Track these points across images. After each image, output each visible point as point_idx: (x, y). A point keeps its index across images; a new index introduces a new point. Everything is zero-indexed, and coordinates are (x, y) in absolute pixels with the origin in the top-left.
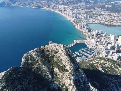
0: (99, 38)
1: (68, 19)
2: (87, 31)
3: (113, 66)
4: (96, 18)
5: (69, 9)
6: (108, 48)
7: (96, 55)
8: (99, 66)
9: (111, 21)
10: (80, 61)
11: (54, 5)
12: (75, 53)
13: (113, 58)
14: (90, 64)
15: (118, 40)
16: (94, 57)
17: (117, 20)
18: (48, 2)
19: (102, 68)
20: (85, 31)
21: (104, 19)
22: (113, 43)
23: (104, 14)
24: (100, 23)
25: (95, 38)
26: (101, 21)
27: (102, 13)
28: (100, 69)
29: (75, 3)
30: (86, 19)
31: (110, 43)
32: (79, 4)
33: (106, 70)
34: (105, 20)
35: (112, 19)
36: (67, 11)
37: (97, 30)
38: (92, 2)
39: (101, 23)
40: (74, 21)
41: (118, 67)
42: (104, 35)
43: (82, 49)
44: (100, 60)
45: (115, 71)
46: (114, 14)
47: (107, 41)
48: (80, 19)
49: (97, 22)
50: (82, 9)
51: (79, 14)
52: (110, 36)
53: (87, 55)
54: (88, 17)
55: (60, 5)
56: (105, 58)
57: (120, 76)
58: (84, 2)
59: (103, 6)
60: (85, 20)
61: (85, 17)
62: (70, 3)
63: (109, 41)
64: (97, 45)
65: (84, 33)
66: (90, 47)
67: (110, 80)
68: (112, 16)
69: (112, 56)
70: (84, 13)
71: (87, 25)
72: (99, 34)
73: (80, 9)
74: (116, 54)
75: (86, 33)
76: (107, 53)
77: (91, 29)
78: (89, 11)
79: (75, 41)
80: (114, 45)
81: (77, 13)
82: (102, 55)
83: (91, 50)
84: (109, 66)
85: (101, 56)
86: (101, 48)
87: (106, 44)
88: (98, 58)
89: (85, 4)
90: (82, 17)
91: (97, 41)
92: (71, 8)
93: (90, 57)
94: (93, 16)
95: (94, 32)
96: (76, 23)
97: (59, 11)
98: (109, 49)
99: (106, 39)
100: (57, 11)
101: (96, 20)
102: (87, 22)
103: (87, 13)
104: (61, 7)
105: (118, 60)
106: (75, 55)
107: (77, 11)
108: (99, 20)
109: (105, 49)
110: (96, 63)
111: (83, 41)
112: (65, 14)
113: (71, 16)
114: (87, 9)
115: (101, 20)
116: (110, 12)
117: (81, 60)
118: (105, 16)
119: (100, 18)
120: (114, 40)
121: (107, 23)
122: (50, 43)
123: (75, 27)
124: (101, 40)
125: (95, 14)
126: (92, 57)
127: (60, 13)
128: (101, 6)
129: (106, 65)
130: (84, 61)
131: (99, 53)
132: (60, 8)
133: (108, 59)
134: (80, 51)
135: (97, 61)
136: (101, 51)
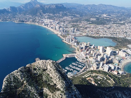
1: (55, 33)
2: (75, 44)
3: (104, 77)
4: (83, 31)
5: (55, 23)
7: (87, 69)
8: (91, 79)
9: (97, 33)
10: (71, 77)
11: (39, 19)
12: (66, 68)
13: (103, 69)
14: (83, 79)
15: (106, 51)
16: (85, 70)
18: (33, 16)
19: (94, 81)
20: (73, 44)
21: (90, 32)
22: (102, 54)
23: (90, 27)
24: (88, 36)
25: (84, 51)
26: (89, 34)
27: (88, 26)
28: (93, 83)
29: (61, 17)
30: (73, 33)
31: (100, 55)
32: (65, 18)
33: (98, 83)
34: (92, 32)
35: (98, 32)
36: (54, 25)
37: (85, 43)
38: (78, 15)
40: (61, 35)
41: (110, 78)
42: (92, 47)
43: (73, 64)
44: (92, 74)
45: (108, 83)
46: (100, 27)
47: (96, 53)
48: (67, 33)
49: (84, 34)
50: (69, 23)
51: (65, 27)
52: (98, 48)
53: (78, 69)
54: (75, 30)
55: (45, 19)
56: (96, 70)
57: (113, 87)
58: (70, 16)
59: (88, 19)
61: (72, 30)
62: (55, 16)
63: (98, 53)
64: (87, 58)
66: (80, 61)
67: (104, 94)
68: (98, 29)
69: (102, 67)
70: (70, 26)
71: (75, 38)
72: (88, 47)
73: (67, 23)
74: (107, 65)
75: (75, 46)
76: (97, 65)
77: (79, 42)
78: (75, 25)
79: (64, 56)
80: (103, 57)
81: (64, 26)
82: (94, 67)
83: (82, 63)
84: (102, 79)
85: (92, 69)
86: (92, 60)
87: (96, 56)
88: (89, 71)
89: (71, 17)
90: (69, 30)
91: (87, 54)
92: (57, 22)
93: (82, 71)
94: (80, 29)
95: (82, 44)
96: (64, 36)
97: (45, 25)
98: (99, 61)
99: (95, 51)
100: (43, 26)
101: (83, 33)
102: (75, 35)
103: (73, 26)
104: (47, 21)
105: (109, 71)
106: (66, 71)
107: (63, 25)
108: (86, 32)
109: (95, 61)
110: (88, 77)
111: (72, 55)
112: (51, 28)
113: (58, 30)
114: (73, 22)
116: (95, 24)
117: (72, 75)
118: (92, 29)
119: (87, 31)
120: (103, 51)
121: (94, 35)
122: (36, 60)
123: (63, 41)
124: (90, 52)
125: (82, 27)
126: (83, 71)
127: (46, 27)
128: (87, 19)
129: (98, 77)
130: (76, 76)
131: (90, 66)
132: (45, 22)
133: (99, 71)
134: (70, 66)
135: (89, 74)
136: (91, 63)
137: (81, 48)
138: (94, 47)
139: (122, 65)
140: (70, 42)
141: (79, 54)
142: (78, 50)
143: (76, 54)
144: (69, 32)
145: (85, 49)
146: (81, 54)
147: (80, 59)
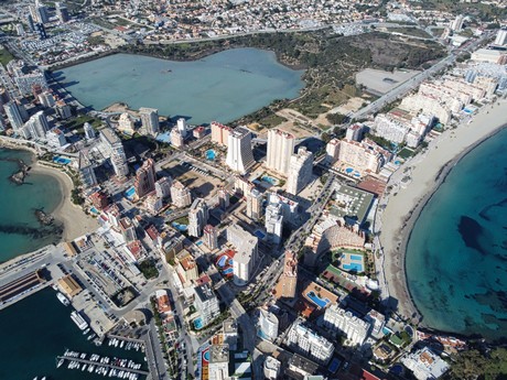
0: (147, 188)
6: (236, 272)
17: (215, 7)
21: (152, 17)
25: (123, 194)
30: (45, 37)
39: (138, 43)
49: (115, 39)
52: (215, 137)
60: (41, 45)
65: (39, 167)
75: (49, 157)
101: (111, 26)
102: (53, 54)
108: (125, 23)
115: (135, 21)
119: (128, 12)
121: (173, 39)
124: (167, 199)
136: (193, 326)
137: (92, 178)
138: (188, 138)
139: (389, 261)
140: (13, 125)
141: (89, 238)
142: (76, 193)
143: (63, 247)
144: (13, 33)
145: (128, 176)
146: (101, 230)
147: (94, 304)
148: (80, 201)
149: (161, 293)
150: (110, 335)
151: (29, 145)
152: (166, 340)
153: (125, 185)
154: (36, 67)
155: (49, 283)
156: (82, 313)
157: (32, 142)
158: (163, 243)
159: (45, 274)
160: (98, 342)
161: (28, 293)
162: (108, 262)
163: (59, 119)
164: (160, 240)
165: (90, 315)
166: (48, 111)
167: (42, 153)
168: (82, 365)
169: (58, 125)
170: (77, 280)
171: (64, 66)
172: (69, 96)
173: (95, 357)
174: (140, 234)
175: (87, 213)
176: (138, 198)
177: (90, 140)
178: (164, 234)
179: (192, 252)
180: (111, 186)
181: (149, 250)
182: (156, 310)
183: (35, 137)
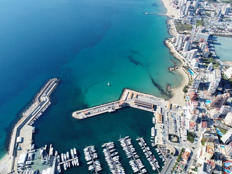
0: (217, 105)
25: (204, 100)
30: (221, 21)
60: (217, 23)
65: (181, 70)
102: (219, 29)
137: (197, 86)
140: (183, 50)
141: (178, 107)
142: (187, 87)
143: (167, 103)
144: (209, 15)
145: (213, 94)
146: (185, 108)
147: (162, 131)
148: (186, 91)
149: (188, 150)
150: (158, 146)
151: (183, 60)
152: (175, 169)
153: (208, 97)
154: (208, 31)
155: (154, 111)
156: (156, 130)
157: (185, 59)
158: (206, 132)
159: (155, 107)
160: (153, 145)
161: (146, 109)
162: (178, 121)
163: (202, 56)
164: (205, 130)
165: (158, 133)
166: (200, 50)
167: (186, 65)
168: (143, 146)
169: (200, 58)
170: (163, 118)
171: (220, 35)
172: (213, 48)
173: (148, 148)
174: (199, 121)
175: (184, 97)
176: (209, 106)
177: (208, 70)
178: (209, 129)
179: (216, 147)
180: (202, 94)
181: (197, 130)
182: (181, 154)
183: (188, 58)
